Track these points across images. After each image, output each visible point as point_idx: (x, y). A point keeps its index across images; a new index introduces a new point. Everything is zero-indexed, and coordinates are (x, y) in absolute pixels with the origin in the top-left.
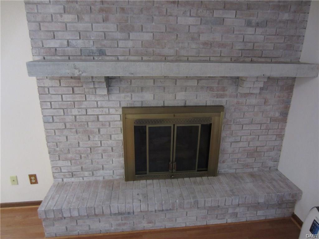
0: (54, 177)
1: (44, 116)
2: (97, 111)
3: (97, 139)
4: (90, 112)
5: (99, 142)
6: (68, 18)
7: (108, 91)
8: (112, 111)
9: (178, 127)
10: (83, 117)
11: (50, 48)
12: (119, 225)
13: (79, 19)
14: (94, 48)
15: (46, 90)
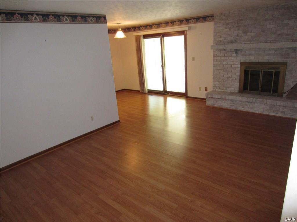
0: (213, 88)
1: (214, 64)
2: (232, 63)
3: (230, 74)
4: (229, 63)
5: (231, 76)
6: (226, 30)
7: (236, 56)
8: (237, 63)
9: (263, 71)
10: (227, 65)
11: (219, 41)
12: (231, 106)
13: (230, 30)
14: (233, 40)
15: (216, 55)
